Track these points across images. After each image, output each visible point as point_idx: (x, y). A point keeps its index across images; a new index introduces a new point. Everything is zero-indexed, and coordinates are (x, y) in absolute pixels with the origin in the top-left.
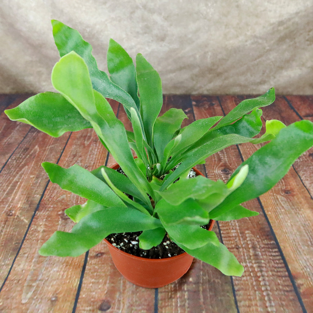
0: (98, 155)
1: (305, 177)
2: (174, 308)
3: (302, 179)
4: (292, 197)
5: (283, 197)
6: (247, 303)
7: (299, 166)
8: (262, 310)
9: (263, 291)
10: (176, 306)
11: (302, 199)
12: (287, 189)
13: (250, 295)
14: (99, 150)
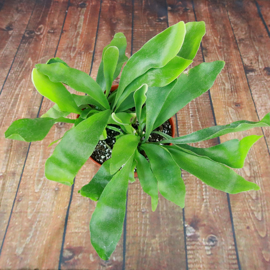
0: (83, 68)
1: (255, 91)
2: (138, 196)
3: (252, 92)
4: (240, 110)
5: (233, 110)
6: (190, 193)
7: (253, 80)
8: (199, 197)
9: (203, 185)
10: (140, 194)
11: (248, 112)
12: (238, 102)
13: (193, 187)
14: (84, 63)
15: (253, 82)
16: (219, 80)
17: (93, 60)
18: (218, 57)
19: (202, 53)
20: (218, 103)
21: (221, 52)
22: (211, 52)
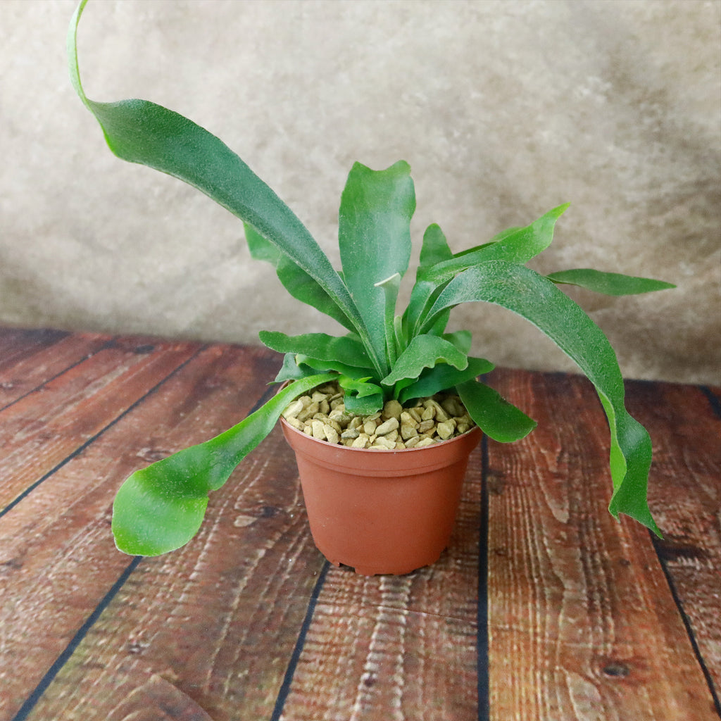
15: (697, 593)
16: (537, 567)
17: (75, 455)
18: (543, 499)
19: (483, 484)
20: (515, 648)
21: (559, 486)
22: (521, 483)
